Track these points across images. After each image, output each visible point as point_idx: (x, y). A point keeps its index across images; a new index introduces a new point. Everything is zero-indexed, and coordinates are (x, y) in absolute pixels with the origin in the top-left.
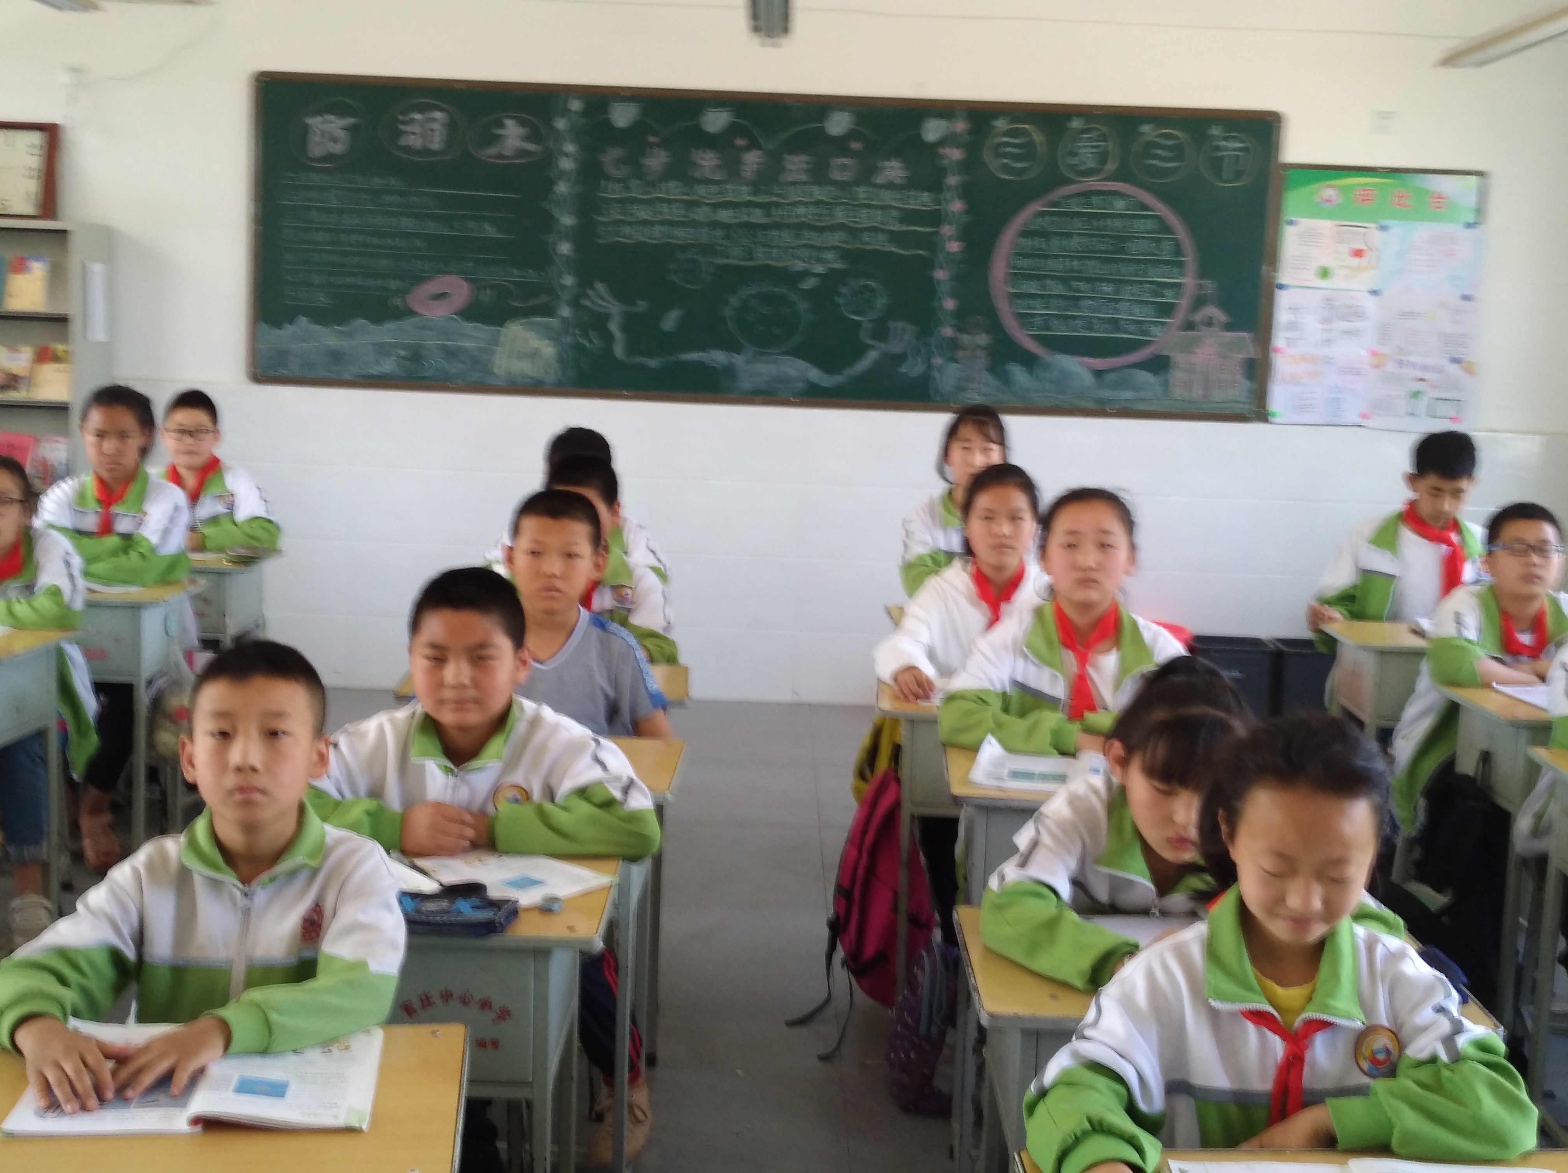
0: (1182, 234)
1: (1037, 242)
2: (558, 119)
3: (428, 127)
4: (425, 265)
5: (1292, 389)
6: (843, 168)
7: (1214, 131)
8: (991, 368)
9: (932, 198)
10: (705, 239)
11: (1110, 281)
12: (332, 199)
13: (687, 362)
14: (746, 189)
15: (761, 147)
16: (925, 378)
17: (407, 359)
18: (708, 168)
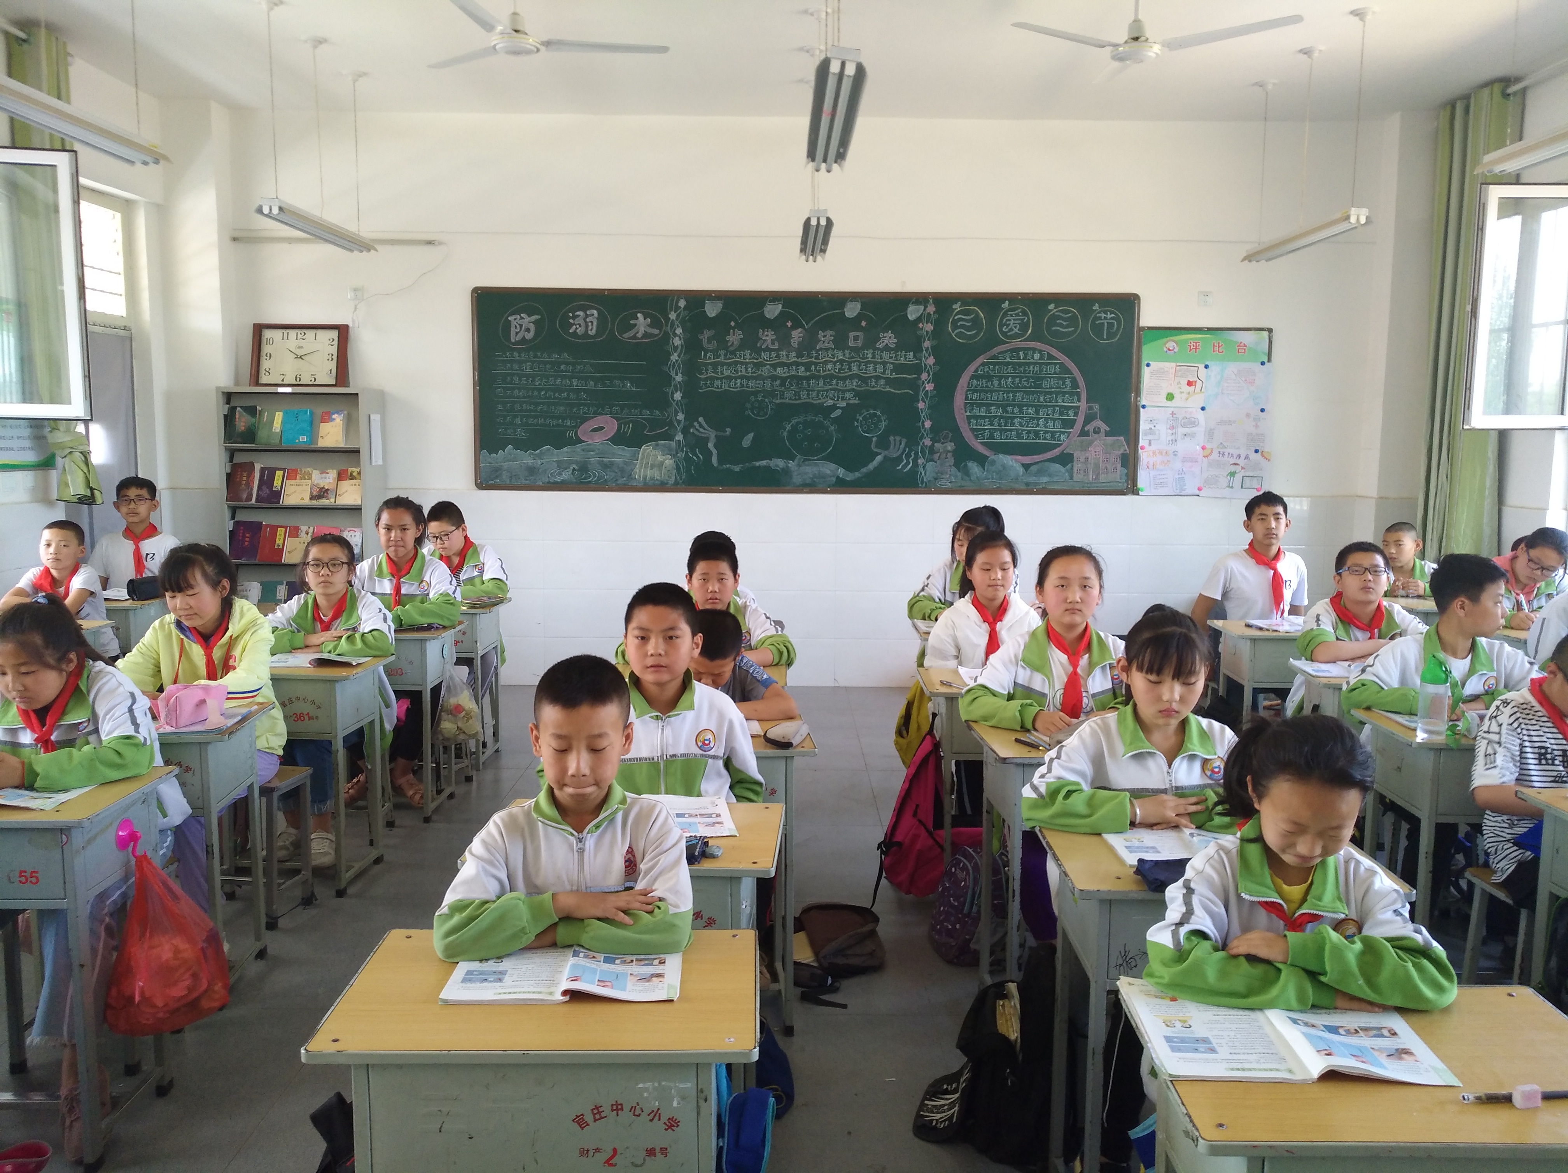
0: (1077, 373)
1: (984, 382)
2: (673, 313)
3: (588, 320)
4: (588, 410)
5: (1153, 473)
6: (856, 338)
7: (1096, 307)
8: (957, 465)
9: (915, 356)
10: (768, 387)
11: (1032, 406)
12: (527, 368)
13: (759, 467)
14: (794, 354)
15: (803, 327)
16: (914, 473)
17: (578, 471)
18: (769, 342)
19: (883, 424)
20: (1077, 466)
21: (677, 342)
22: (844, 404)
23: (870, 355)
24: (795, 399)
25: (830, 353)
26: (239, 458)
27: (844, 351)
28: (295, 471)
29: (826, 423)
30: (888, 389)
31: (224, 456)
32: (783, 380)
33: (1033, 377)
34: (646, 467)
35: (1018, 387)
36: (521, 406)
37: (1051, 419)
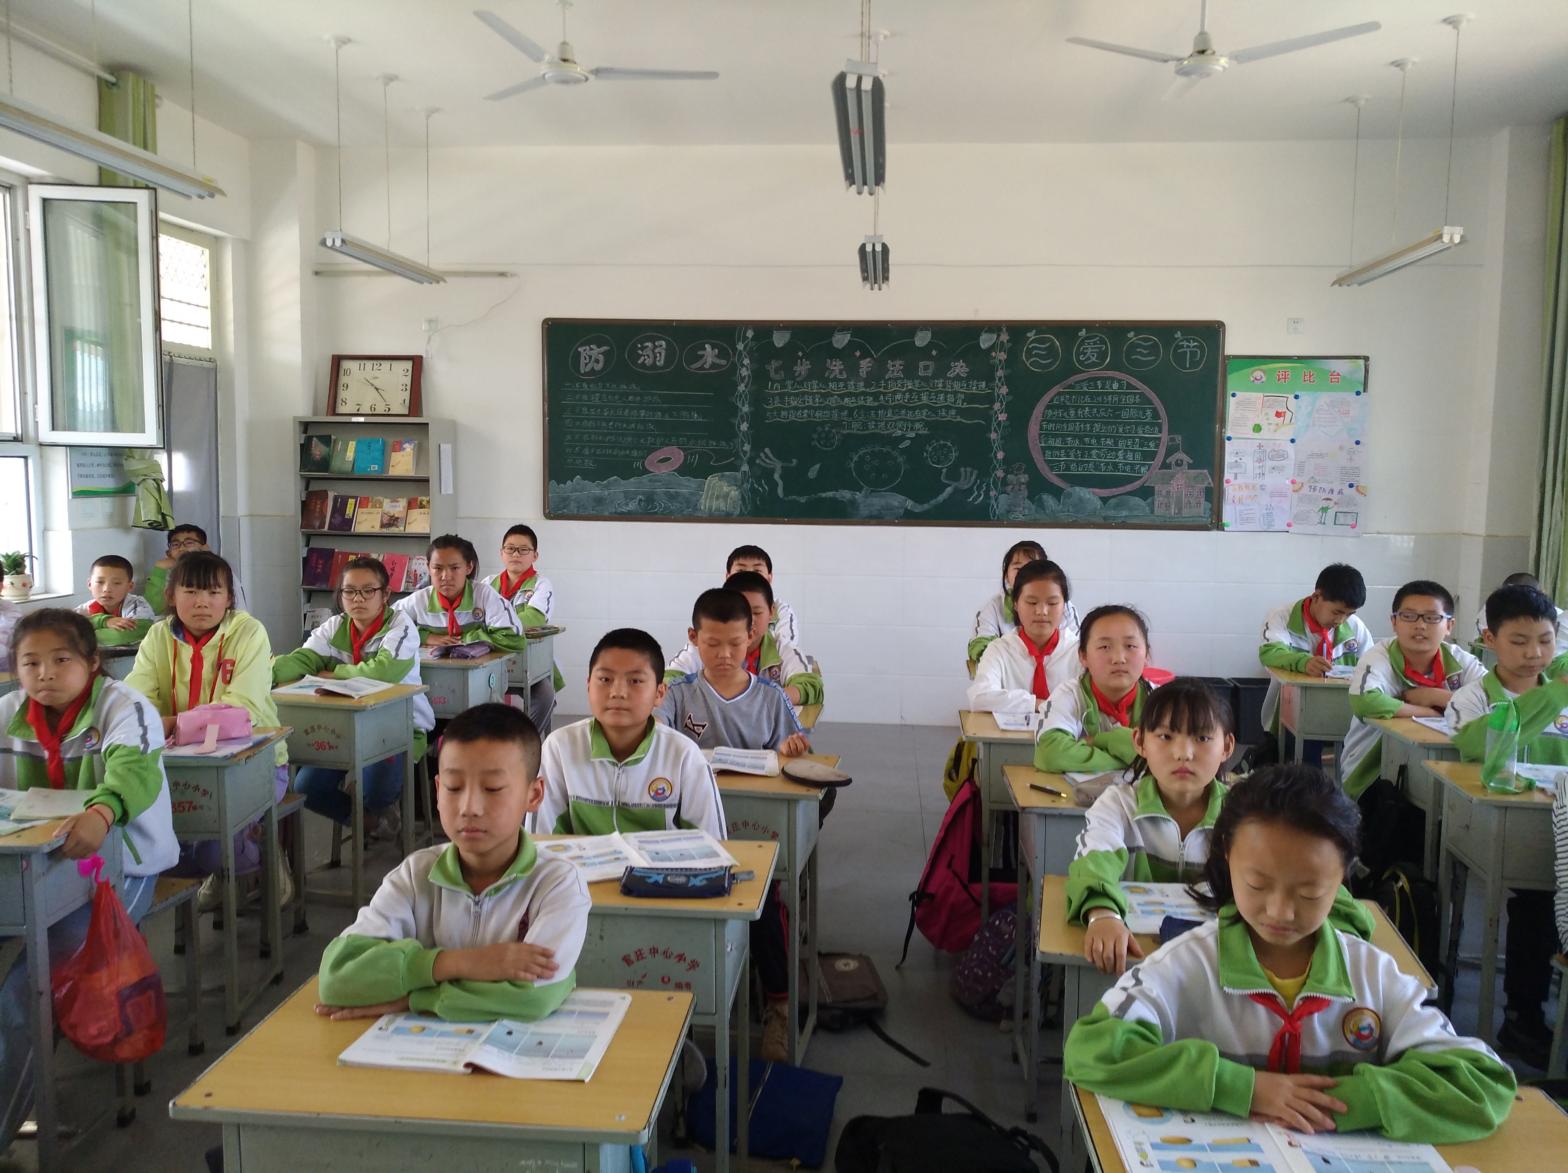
0: (1158, 404)
1: (1059, 412)
2: (740, 343)
3: (656, 351)
4: (655, 441)
5: (1239, 508)
6: (926, 368)
7: (1178, 335)
8: (1030, 497)
9: (987, 386)
10: (835, 417)
11: (1111, 437)
12: (596, 399)
13: (825, 498)
14: (862, 384)
15: (871, 356)
16: (985, 506)
17: (645, 501)
18: (837, 371)
19: (954, 455)
20: (1158, 499)
21: (744, 372)
22: (912, 435)
23: (940, 385)
24: (863, 430)
25: (899, 382)
26: (315, 487)
27: (913, 381)
28: (367, 499)
29: (895, 453)
30: (959, 419)
31: (300, 485)
32: (851, 410)
33: (1111, 408)
34: (711, 498)
35: (1096, 417)
36: (590, 437)
37: (1131, 450)
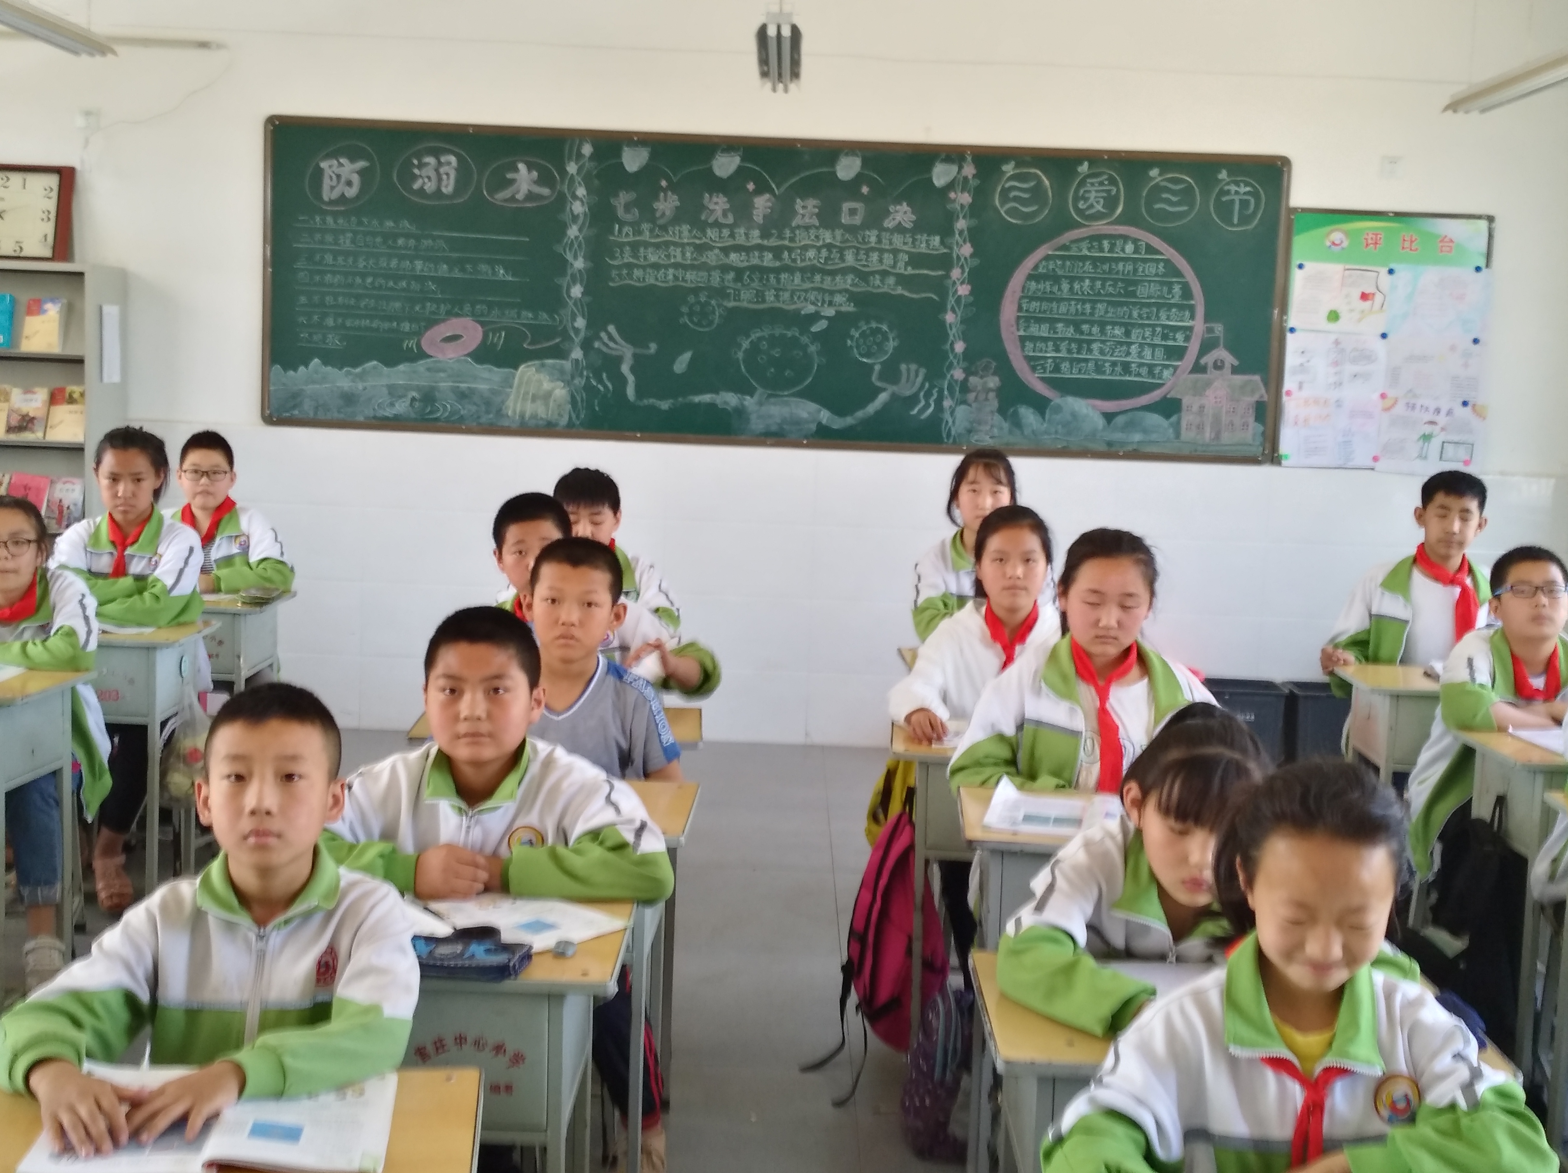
0: (1190, 276)
1: (1047, 286)
2: (572, 163)
3: (442, 170)
4: (438, 308)
5: (1302, 432)
6: (853, 212)
7: (1223, 175)
8: (1002, 411)
9: (942, 242)
10: (715, 282)
11: (1121, 324)
13: (699, 404)
14: (756, 233)
15: (771, 191)
16: (936, 420)
17: (420, 401)
18: (719, 213)
19: (891, 345)
20: (1187, 418)
21: (578, 208)
22: (830, 312)
23: (873, 239)
24: (758, 302)
25: (812, 232)
27: (833, 231)
29: (805, 340)
30: (900, 291)
32: (739, 273)
33: (1122, 280)
34: (524, 399)
35: (1099, 294)
36: (335, 300)
37: (1149, 345)
